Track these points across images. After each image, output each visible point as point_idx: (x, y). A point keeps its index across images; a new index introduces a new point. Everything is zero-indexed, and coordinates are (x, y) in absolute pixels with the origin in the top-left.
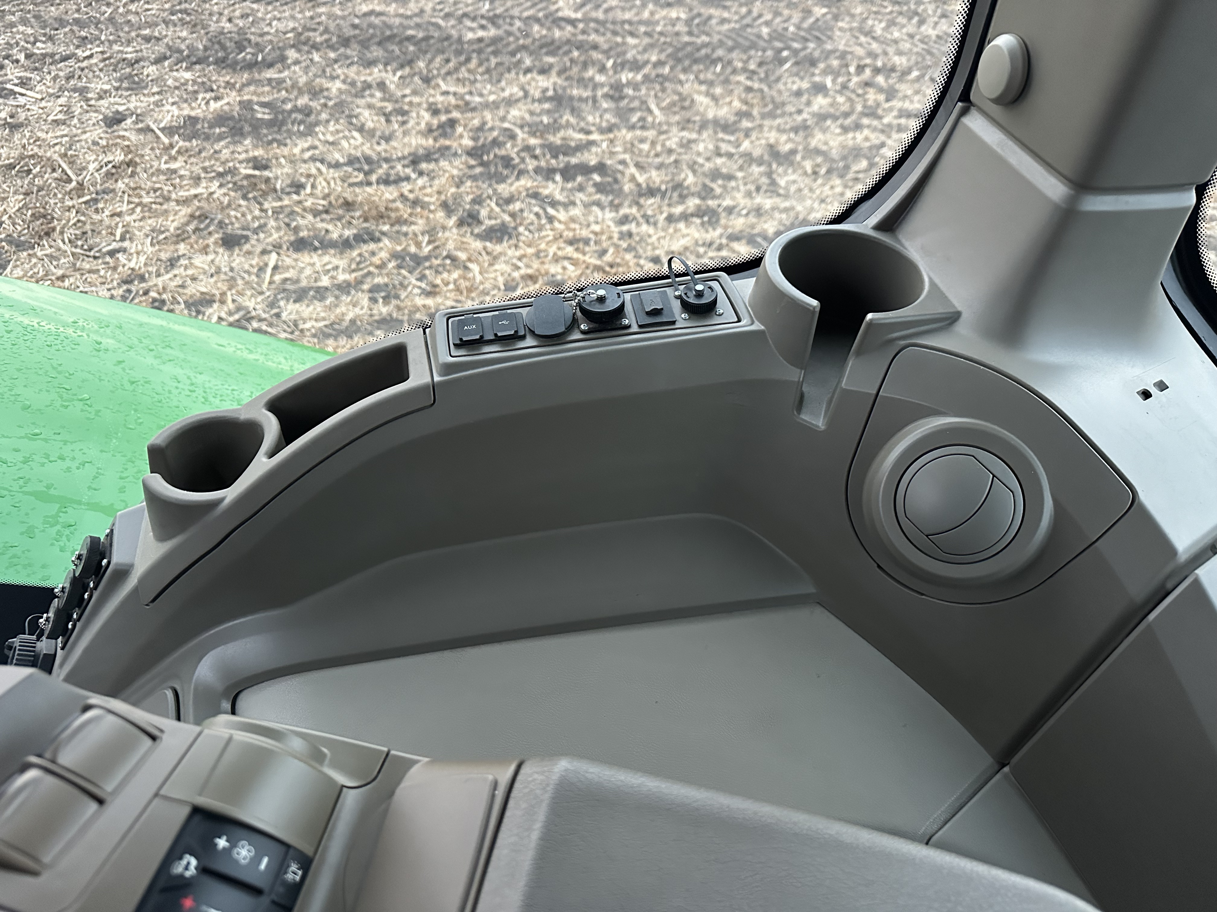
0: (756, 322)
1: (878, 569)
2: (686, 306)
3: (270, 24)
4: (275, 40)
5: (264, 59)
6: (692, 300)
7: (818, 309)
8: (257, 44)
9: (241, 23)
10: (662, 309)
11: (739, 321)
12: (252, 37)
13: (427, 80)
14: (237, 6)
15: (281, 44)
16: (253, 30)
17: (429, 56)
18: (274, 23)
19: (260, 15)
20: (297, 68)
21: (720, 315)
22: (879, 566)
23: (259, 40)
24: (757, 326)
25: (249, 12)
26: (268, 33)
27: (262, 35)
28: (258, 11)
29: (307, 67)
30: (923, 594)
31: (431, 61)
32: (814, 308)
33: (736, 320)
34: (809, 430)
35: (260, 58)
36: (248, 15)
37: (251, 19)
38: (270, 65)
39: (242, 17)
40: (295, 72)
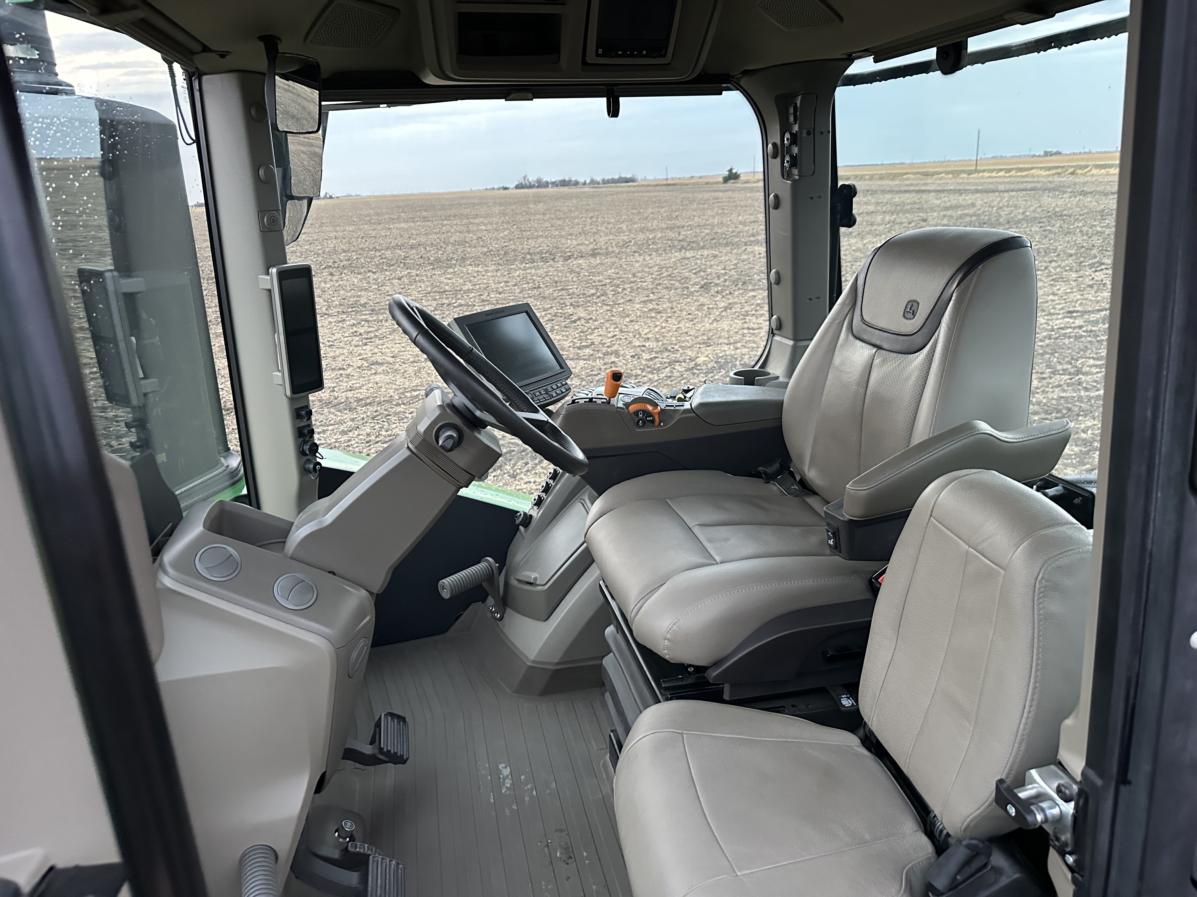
13: (514, 476)
17: (512, 462)
31: (515, 465)
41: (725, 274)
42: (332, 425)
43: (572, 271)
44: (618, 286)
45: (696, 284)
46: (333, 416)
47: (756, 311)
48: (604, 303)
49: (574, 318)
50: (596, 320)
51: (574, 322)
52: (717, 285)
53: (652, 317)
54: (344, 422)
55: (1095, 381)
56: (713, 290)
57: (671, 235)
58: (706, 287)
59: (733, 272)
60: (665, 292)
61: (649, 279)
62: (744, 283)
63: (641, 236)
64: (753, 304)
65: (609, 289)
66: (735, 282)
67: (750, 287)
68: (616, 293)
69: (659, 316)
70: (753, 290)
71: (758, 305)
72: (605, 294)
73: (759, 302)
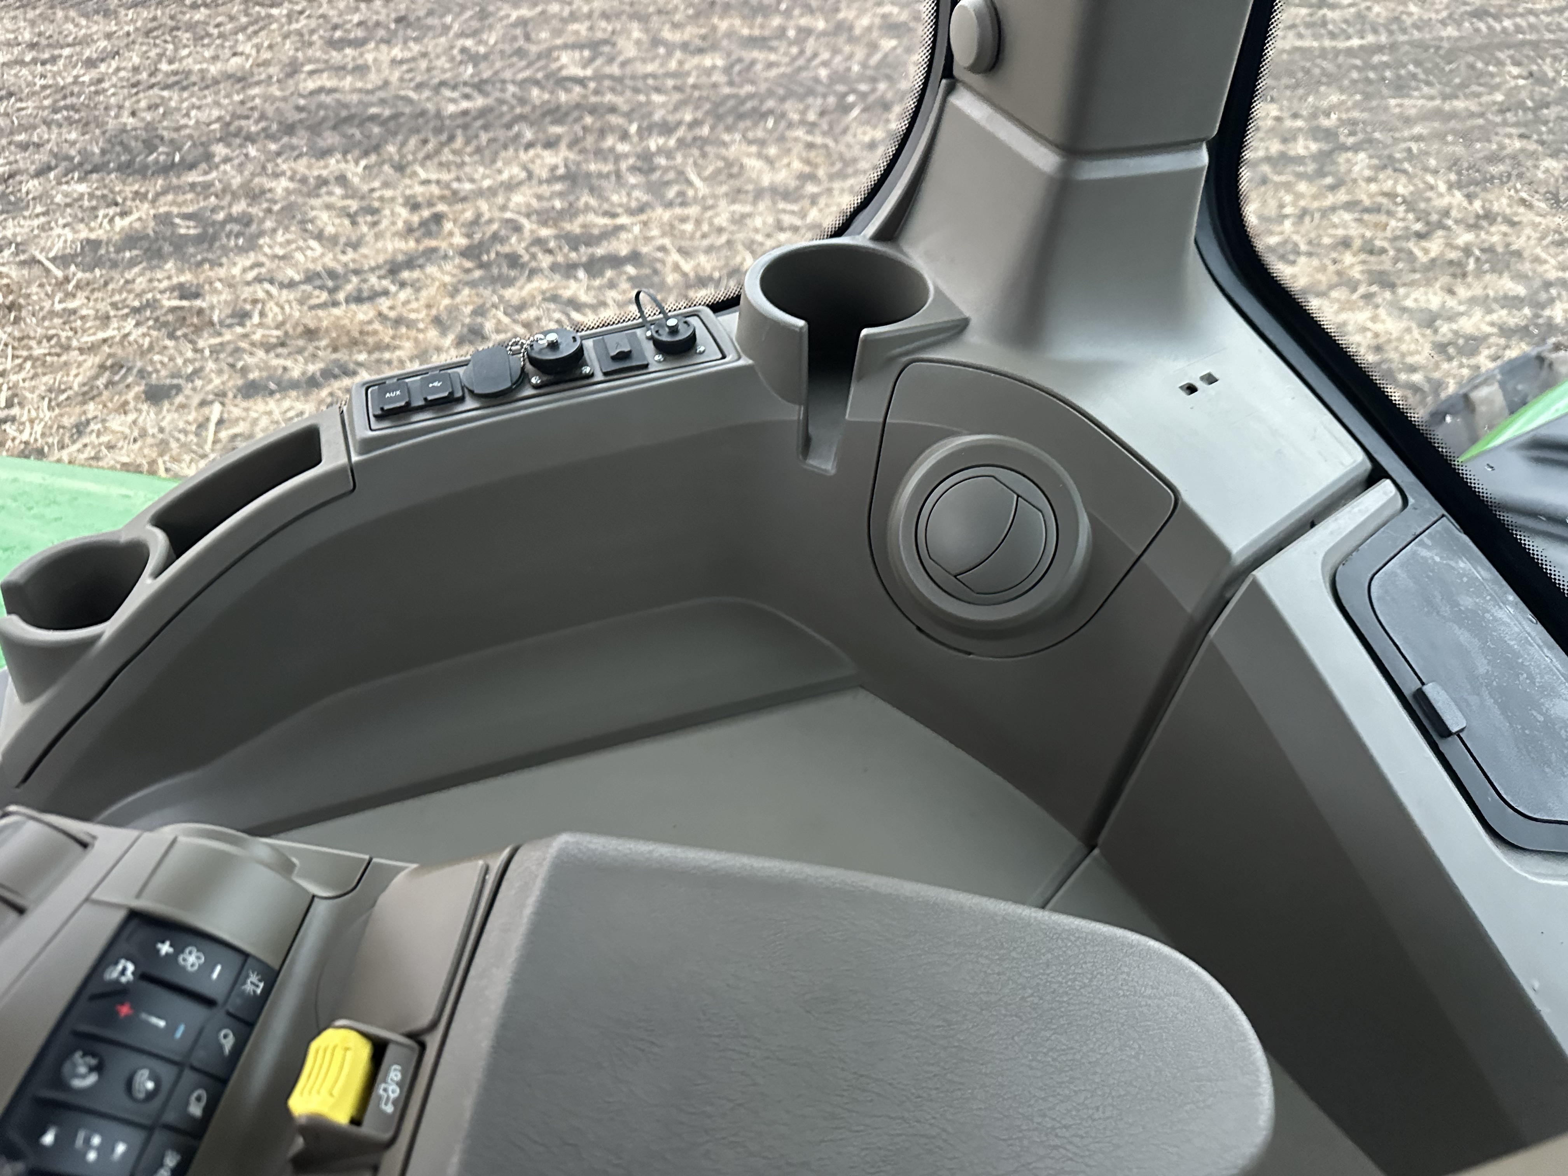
0: (744, 357)
1: (918, 633)
2: (661, 347)
3: (187, 115)
4: (196, 134)
5: (182, 159)
6: (665, 337)
7: (806, 330)
8: (172, 141)
9: (148, 117)
10: (630, 352)
11: (724, 357)
12: (165, 134)
13: (400, 168)
14: (141, 95)
15: (204, 139)
16: (165, 123)
17: (400, 138)
18: (193, 113)
19: (173, 104)
20: (228, 167)
21: (701, 353)
22: (919, 629)
23: (175, 135)
24: (745, 361)
25: (158, 101)
26: (186, 126)
27: (178, 129)
28: (170, 99)
29: (241, 165)
30: (970, 654)
31: (403, 144)
32: (801, 328)
33: (720, 356)
34: (819, 477)
35: (177, 158)
36: (157, 106)
37: (161, 110)
38: (192, 166)
39: (149, 108)
40: (225, 172)
42: (69, 45)
46: (70, 26)
54: (92, 40)
55: (1346, 21)
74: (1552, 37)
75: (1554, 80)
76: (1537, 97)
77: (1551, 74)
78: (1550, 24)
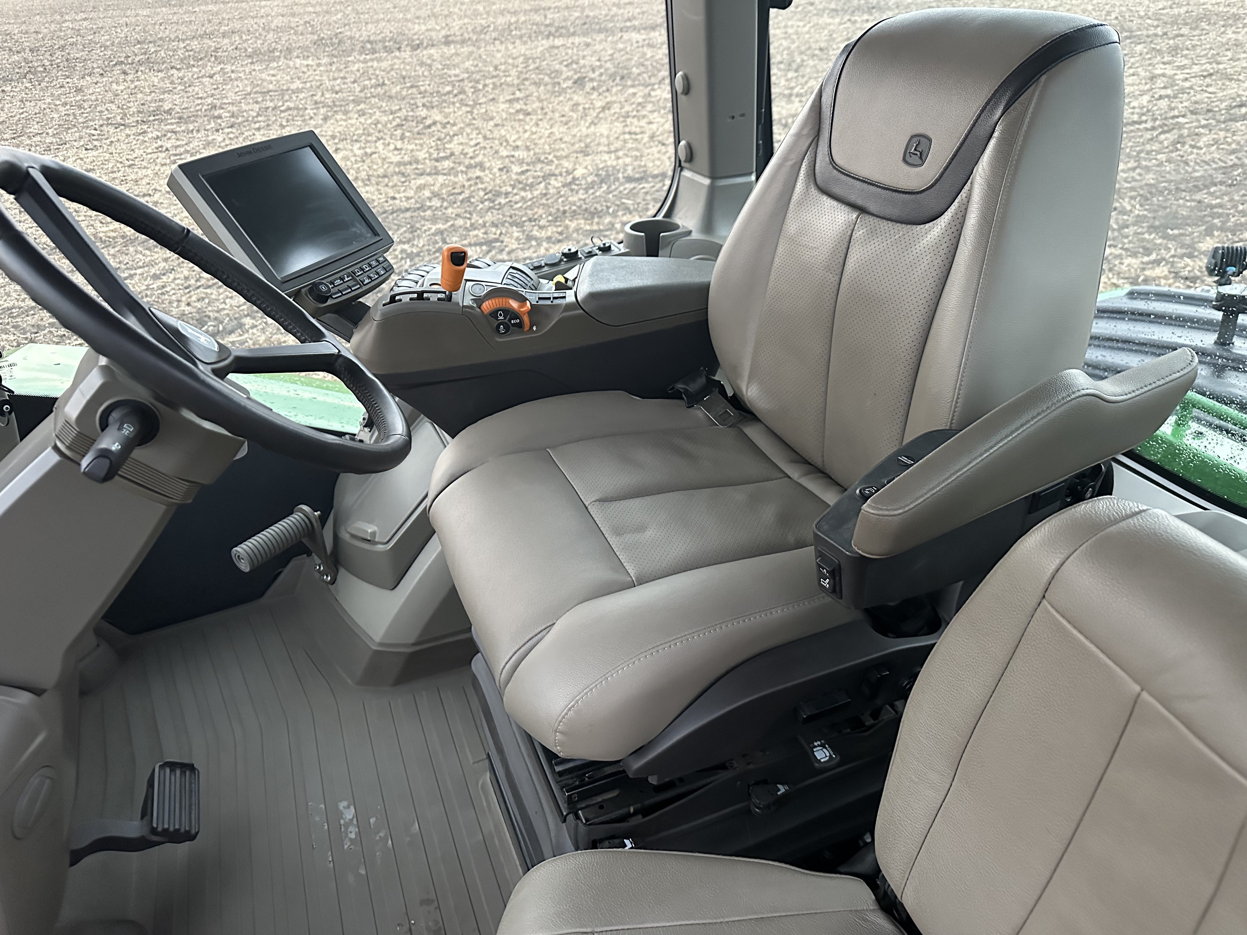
3: (224, 302)
4: (231, 313)
5: (224, 328)
8: (216, 319)
9: (199, 305)
12: (211, 314)
14: (193, 293)
15: (237, 315)
16: (210, 308)
18: (228, 301)
19: (213, 297)
20: (255, 330)
23: (216, 315)
25: (204, 296)
26: (224, 309)
27: (218, 311)
28: (212, 294)
29: (263, 329)
35: (221, 328)
36: (203, 299)
37: (207, 301)
38: (231, 332)
39: (199, 300)
40: (253, 334)
41: (600, 67)
42: (140, 267)
43: (422, 64)
44: (477, 82)
45: (568, 79)
46: (140, 256)
47: (638, 111)
48: (463, 103)
49: (428, 122)
50: (454, 125)
51: (429, 127)
52: (592, 80)
53: (520, 120)
54: (156, 263)
56: (589, 86)
57: (537, 18)
58: (579, 82)
59: (608, 65)
60: (532, 88)
61: (513, 72)
62: (622, 78)
63: (501, 20)
64: (633, 103)
65: (468, 86)
66: (612, 77)
67: (629, 83)
68: (476, 90)
69: (528, 119)
70: (633, 86)
71: (639, 104)
72: (463, 92)
73: (640, 100)
74: (1129, 185)
75: (1131, 211)
76: (1121, 222)
77: (1129, 208)
78: (1127, 178)
